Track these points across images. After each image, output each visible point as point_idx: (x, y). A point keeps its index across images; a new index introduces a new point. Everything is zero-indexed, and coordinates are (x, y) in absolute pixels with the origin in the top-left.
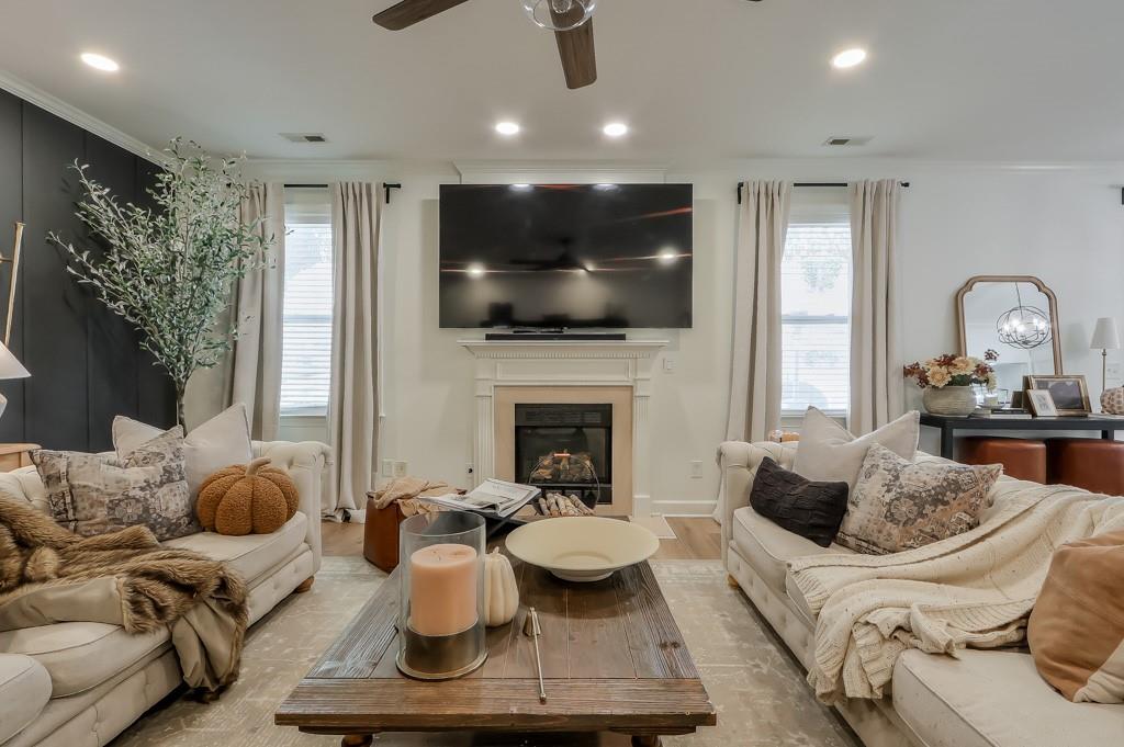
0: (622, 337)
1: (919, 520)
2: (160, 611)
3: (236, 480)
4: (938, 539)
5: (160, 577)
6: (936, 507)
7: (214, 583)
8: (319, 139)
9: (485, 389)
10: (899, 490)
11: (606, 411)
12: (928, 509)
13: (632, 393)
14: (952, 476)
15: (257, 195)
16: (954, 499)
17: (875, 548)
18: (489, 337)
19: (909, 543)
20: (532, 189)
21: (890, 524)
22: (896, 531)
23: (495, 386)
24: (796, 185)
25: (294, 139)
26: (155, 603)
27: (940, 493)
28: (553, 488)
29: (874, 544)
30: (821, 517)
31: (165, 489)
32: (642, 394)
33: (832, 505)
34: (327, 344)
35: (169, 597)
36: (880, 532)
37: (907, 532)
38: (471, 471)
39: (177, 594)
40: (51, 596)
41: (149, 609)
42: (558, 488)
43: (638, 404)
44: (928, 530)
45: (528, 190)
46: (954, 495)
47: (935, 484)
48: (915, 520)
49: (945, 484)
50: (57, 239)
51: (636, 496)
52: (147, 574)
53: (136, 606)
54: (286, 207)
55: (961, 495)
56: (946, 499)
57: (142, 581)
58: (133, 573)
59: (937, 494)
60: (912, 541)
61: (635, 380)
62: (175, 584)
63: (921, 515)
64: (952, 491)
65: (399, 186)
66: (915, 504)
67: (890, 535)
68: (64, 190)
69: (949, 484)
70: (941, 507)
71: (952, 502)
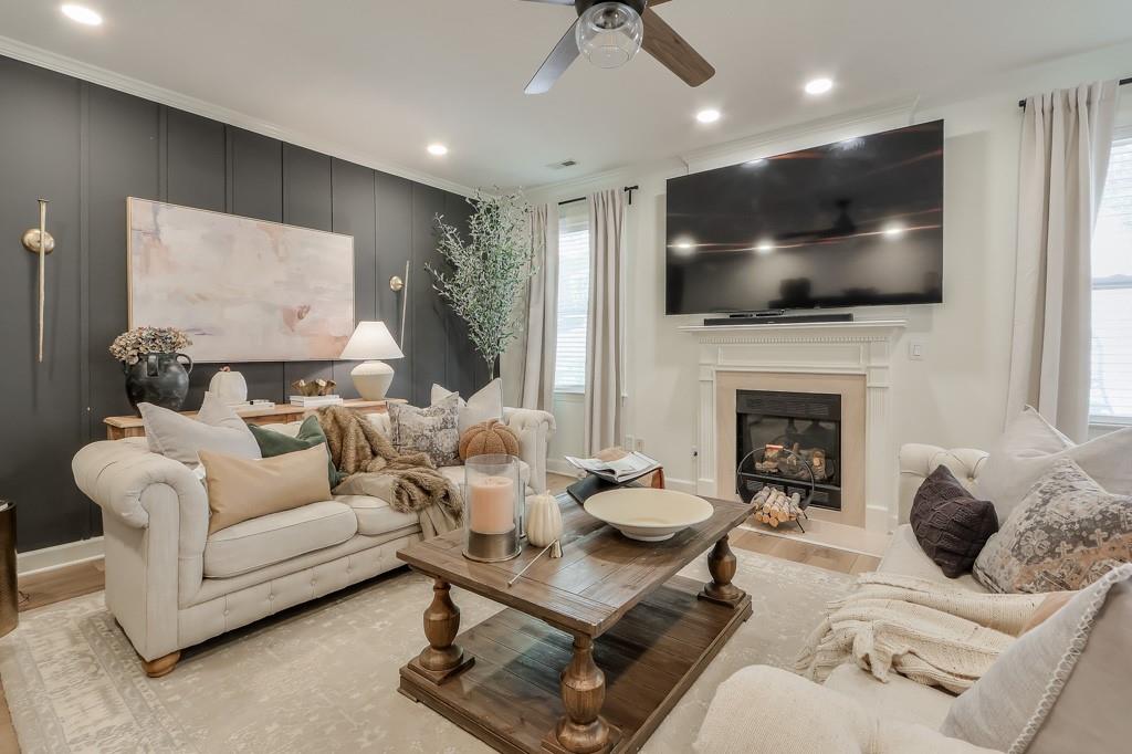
0: (848, 318)
1: (1048, 559)
2: (411, 502)
3: (479, 432)
4: (1068, 589)
5: (415, 482)
6: (1075, 546)
7: (441, 494)
8: (571, 163)
9: (707, 374)
10: (1039, 519)
11: (832, 403)
12: (1064, 547)
13: (865, 384)
14: (1113, 509)
15: (542, 215)
16: (1105, 540)
17: (994, 586)
18: (707, 322)
19: (1027, 587)
20: (766, 163)
21: (1014, 559)
22: (1016, 567)
23: (717, 372)
24: (1122, 82)
25: (555, 167)
26: (409, 497)
27: (1085, 529)
28: (774, 482)
29: (996, 582)
30: (953, 540)
31: (442, 432)
32: (877, 385)
33: (967, 528)
34: (583, 332)
35: (417, 494)
36: (1003, 567)
37: (1029, 572)
38: (696, 454)
39: (421, 495)
40: (367, 480)
41: (405, 499)
42: (781, 483)
43: (872, 397)
44: (1056, 573)
45: (762, 165)
46: (1105, 534)
47: (1084, 516)
48: (1044, 558)
49: (1099, 517)
50: (429, 267)
51: (868, 506)
52: (409, 479)
53: (399, 495)
54: (561, 221)
55: (1118, 535)
56: (1092, 537)
57: (405, 482)
58: (403, 476)
59: (1081, 529)
60: (1032, 585)
61: (869, 368)
62: (421, 488)
63: (1052, 553)
64: (1105, 529)
65: (636, 187)
66: (1049, 539)
67: (1010, 573)
68: (432, 234)
69: (1105, 518)
70: (1081, 547)
71: (1101, 543)
